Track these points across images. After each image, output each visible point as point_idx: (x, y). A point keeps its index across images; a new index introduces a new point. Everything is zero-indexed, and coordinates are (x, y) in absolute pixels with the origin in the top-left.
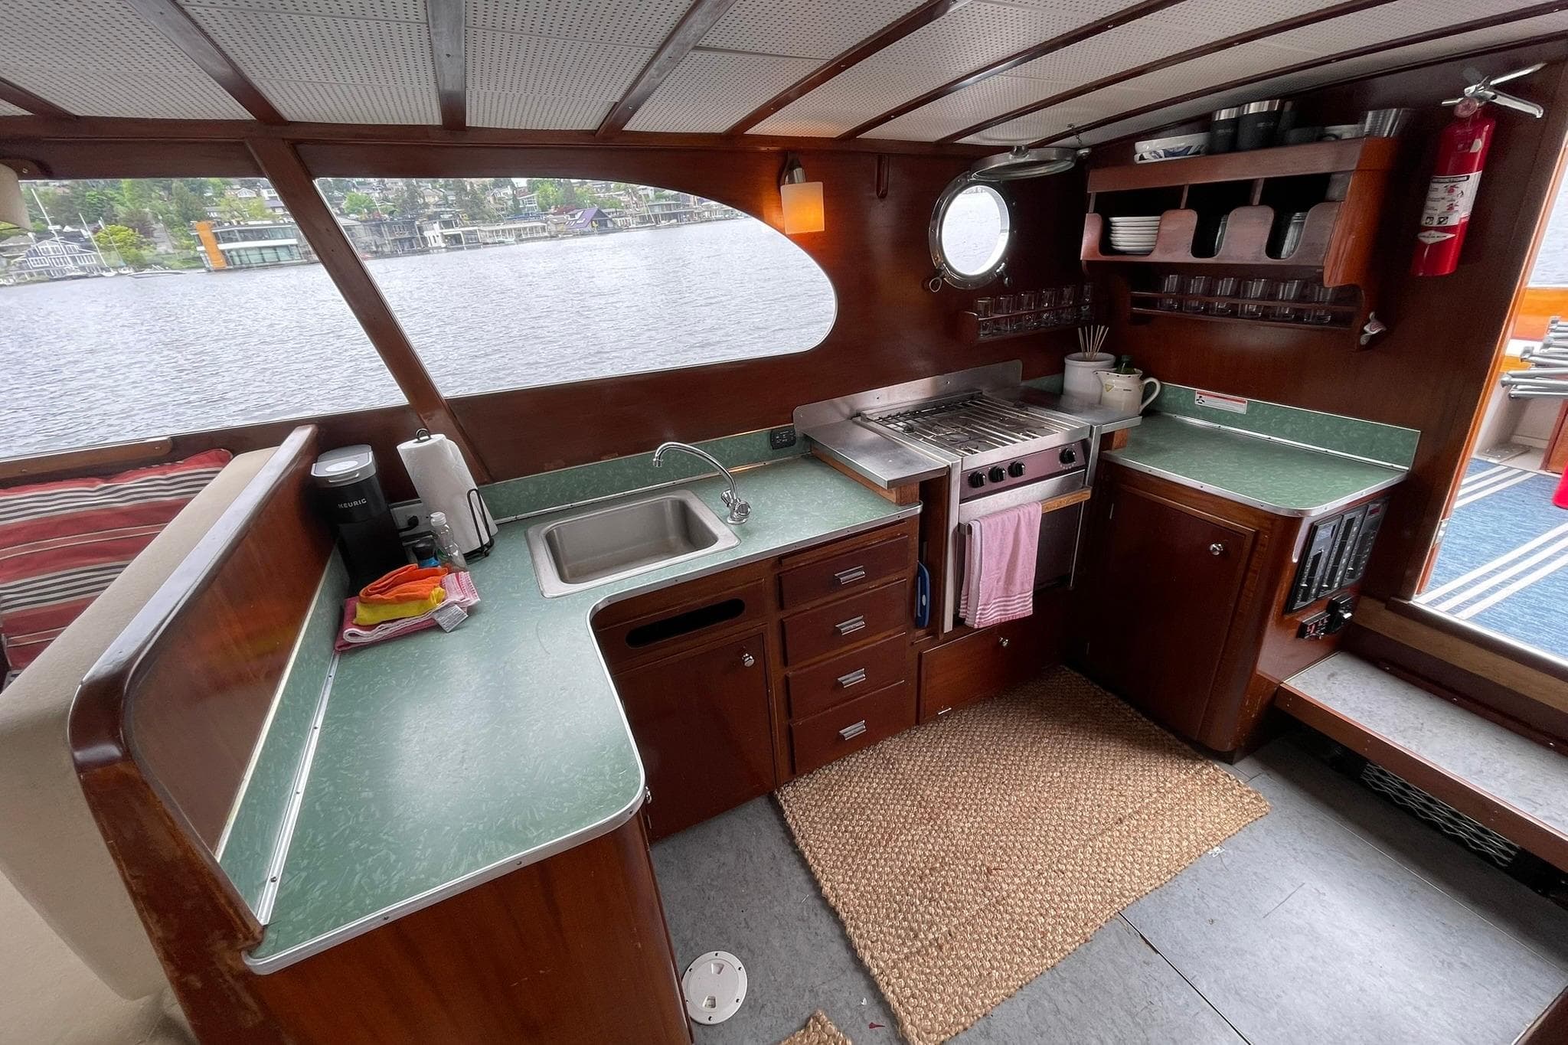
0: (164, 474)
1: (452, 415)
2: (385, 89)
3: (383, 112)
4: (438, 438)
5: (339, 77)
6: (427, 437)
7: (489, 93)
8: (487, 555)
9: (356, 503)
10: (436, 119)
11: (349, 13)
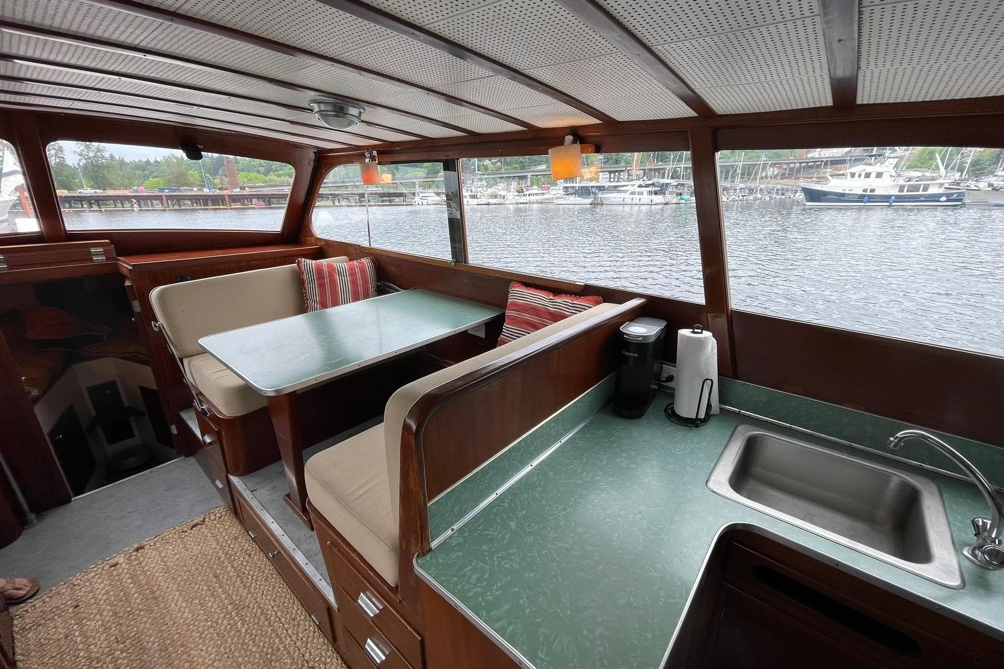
0: (573, 301)
1: (730, 323)
2: (784, 82)
3: (783, 100)
4: (707, 334)
5: (749, 78)
6: (700, 331)
7: (885, 70)
8: (697, 426)
9: (632, 354)
10: (827, 100)
11: (752, 24)
